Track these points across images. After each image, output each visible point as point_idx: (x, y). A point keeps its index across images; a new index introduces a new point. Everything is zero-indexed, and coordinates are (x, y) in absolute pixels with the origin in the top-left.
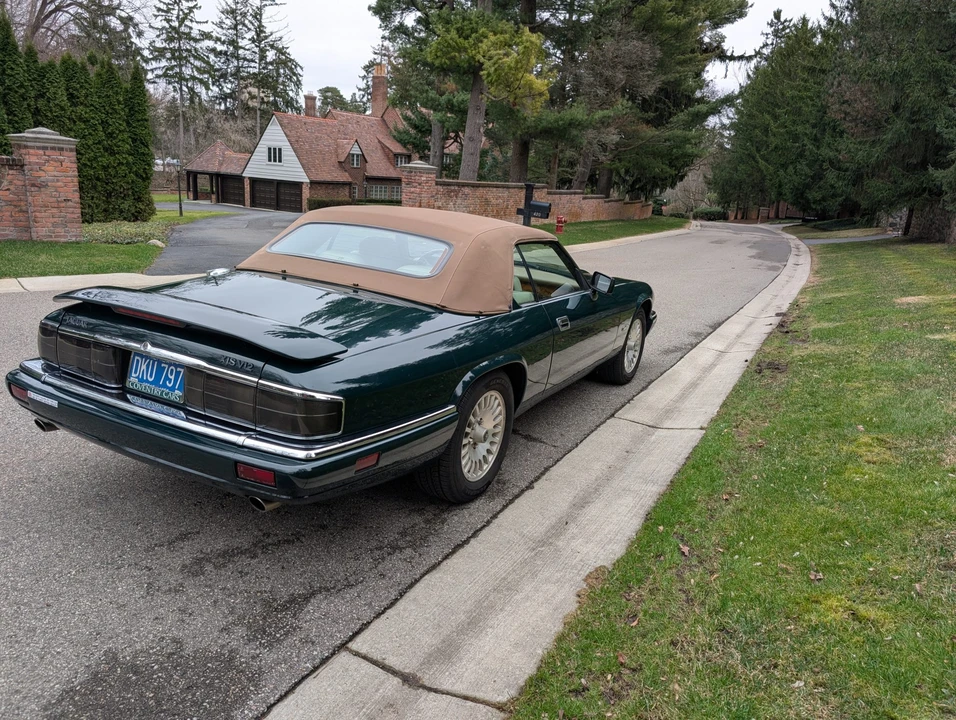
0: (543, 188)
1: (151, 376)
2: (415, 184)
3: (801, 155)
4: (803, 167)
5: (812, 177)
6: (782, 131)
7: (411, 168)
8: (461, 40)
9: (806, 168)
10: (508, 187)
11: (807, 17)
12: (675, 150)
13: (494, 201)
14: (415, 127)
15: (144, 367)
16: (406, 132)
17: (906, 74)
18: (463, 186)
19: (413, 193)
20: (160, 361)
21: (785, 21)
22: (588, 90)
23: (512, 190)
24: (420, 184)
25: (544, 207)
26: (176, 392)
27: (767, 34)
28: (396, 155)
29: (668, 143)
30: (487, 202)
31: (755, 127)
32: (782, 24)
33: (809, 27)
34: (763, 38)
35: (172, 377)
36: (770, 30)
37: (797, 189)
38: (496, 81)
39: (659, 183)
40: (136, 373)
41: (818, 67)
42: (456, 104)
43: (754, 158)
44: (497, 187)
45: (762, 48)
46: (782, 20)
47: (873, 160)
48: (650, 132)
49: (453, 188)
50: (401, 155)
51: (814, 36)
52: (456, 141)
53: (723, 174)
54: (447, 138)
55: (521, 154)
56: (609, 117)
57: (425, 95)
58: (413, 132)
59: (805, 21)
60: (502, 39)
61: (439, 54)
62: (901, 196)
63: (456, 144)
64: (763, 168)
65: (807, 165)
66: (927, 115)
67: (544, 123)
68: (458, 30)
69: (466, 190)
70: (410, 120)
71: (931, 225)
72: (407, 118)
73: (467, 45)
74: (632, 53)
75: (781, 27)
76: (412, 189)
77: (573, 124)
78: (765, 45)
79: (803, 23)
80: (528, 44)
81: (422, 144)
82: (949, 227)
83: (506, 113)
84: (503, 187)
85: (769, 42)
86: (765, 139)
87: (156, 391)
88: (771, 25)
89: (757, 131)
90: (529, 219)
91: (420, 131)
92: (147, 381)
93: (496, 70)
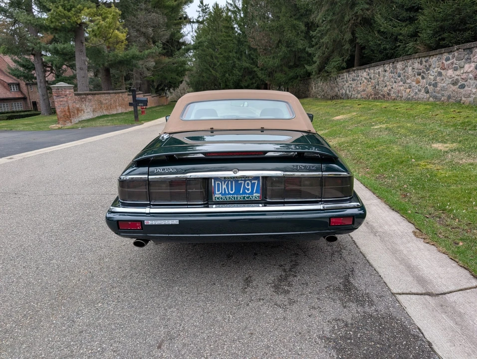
0: (125, 92)
1: (232, 190)
2: (62, 96)
3: (234, 66)
4: (236, 71)
5: (242, 76)
6: (221, 56)
7: (57, 87)
8: (66, 12)
9: (238, 72)
10: (109, 93)
11: (218, 3)
12: (180, 68)
13: (104, 102)
14: (23, 66)
15: (224, 186)
16: (17, 69)
17: (282, 27)
18: (88, 95)
19: (62, 101)
20: (236, 179)
21: (206, 5)
22: (135, 39)
23: (112, 95)
24: (66, 96)
25: (145, 100)
26: (255, 195)
27: (199, 11)
28: (9, 85)
29: (175, 65)
30: (101, 103)
31: (207, 55)
32: (205, 6)
33: (220, 7)
34: (198, 13)
35: (250, 187)
36: (200, 9)
37: (236, 82)
38: (99, 34)
39: (173, 85)
40: (218, 191)
41: (230, 26)
42: (59, 49)
43: (209, 70)
44: (104, 94)
45: (198, 18)
46: (204, 4)
47: (276, 65)
48: (166, 60)
49: (83, 96)
50: (13, 84)
51: (222, 12)
52: (52, 72)
53: (195, 79)
54: (45, 71)
55: (107, 76)
56: (152, 53)
57: (38, 45)
58: (21, 69)
59: (217, 5)
60: (92, 11)
61: (53, 20)
62: (290, 79)
63: (52, 74)
64: (214, 74)
65: (238, 71)
66: (294, 44)
67: (119, 58)
68: (62, 6)
69: (90, 97)
70: (19, 62)
71: (299, 91)
72: (15, 61)
73: (70, 15)
74: (153, 20)
75: (204, 8)
76: (61, 99)
77: (134, 57)
78: (199, 17)
79: (216, 6)
80: (115, 14)
81: (30, 76)
82: (309, 91)
83: (95, 53)
84: (107, 93)
85: (201, 15)
86: (212, 60)
87: (239, 197)
88: (200, 7)
89: (208, 57)
90: (137, 107)
91: (27, 68)
92: (229, 194)
93: (98, 28)
